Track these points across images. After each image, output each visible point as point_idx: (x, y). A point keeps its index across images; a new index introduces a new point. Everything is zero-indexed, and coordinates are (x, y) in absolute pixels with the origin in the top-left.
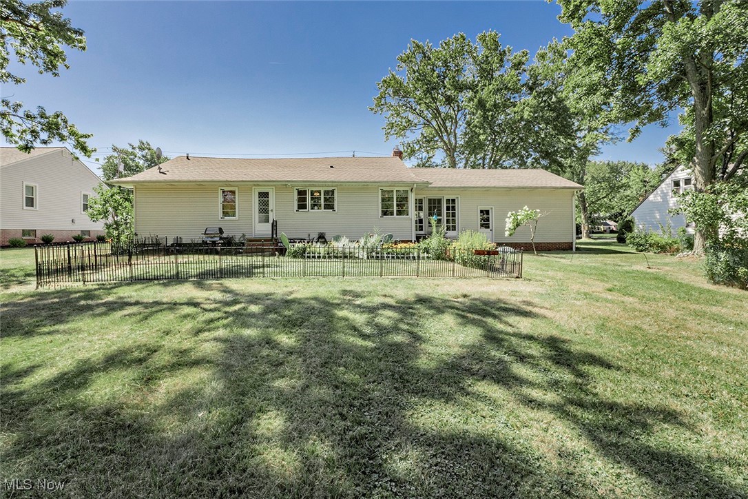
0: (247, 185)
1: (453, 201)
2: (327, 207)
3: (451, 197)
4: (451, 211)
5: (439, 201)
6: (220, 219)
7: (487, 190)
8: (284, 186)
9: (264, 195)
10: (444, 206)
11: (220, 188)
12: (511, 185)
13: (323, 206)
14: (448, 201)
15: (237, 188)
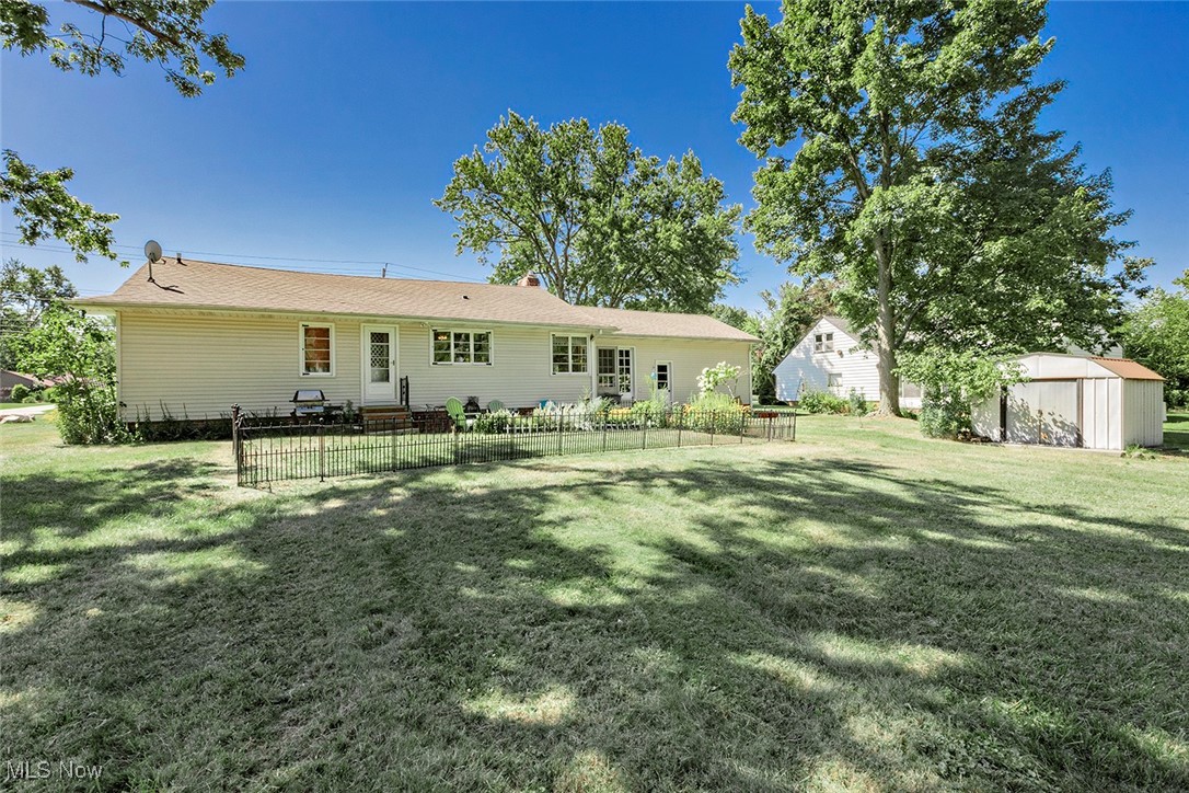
0: (352, 321)
1: (627, 352)
2: (478, 358)
3: (624, 348)
4: (625, 367)
5: (611, 352)
6: (301, 375)
7: (667, 339)
8: (413, 324)
9: (380, 338)
10: (617, 358)
11: (301, 323)
12: (693, 335)
13: (472, 357)
14: (621, 352)
15: (333, 324)
